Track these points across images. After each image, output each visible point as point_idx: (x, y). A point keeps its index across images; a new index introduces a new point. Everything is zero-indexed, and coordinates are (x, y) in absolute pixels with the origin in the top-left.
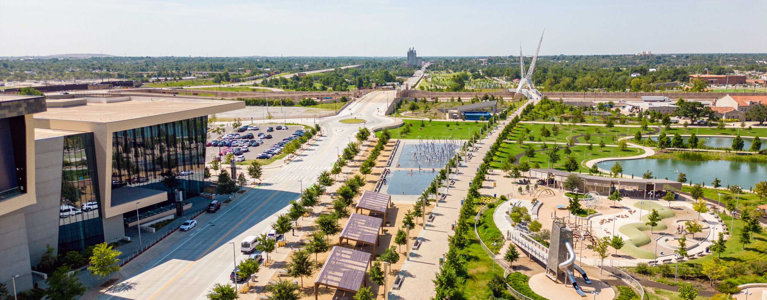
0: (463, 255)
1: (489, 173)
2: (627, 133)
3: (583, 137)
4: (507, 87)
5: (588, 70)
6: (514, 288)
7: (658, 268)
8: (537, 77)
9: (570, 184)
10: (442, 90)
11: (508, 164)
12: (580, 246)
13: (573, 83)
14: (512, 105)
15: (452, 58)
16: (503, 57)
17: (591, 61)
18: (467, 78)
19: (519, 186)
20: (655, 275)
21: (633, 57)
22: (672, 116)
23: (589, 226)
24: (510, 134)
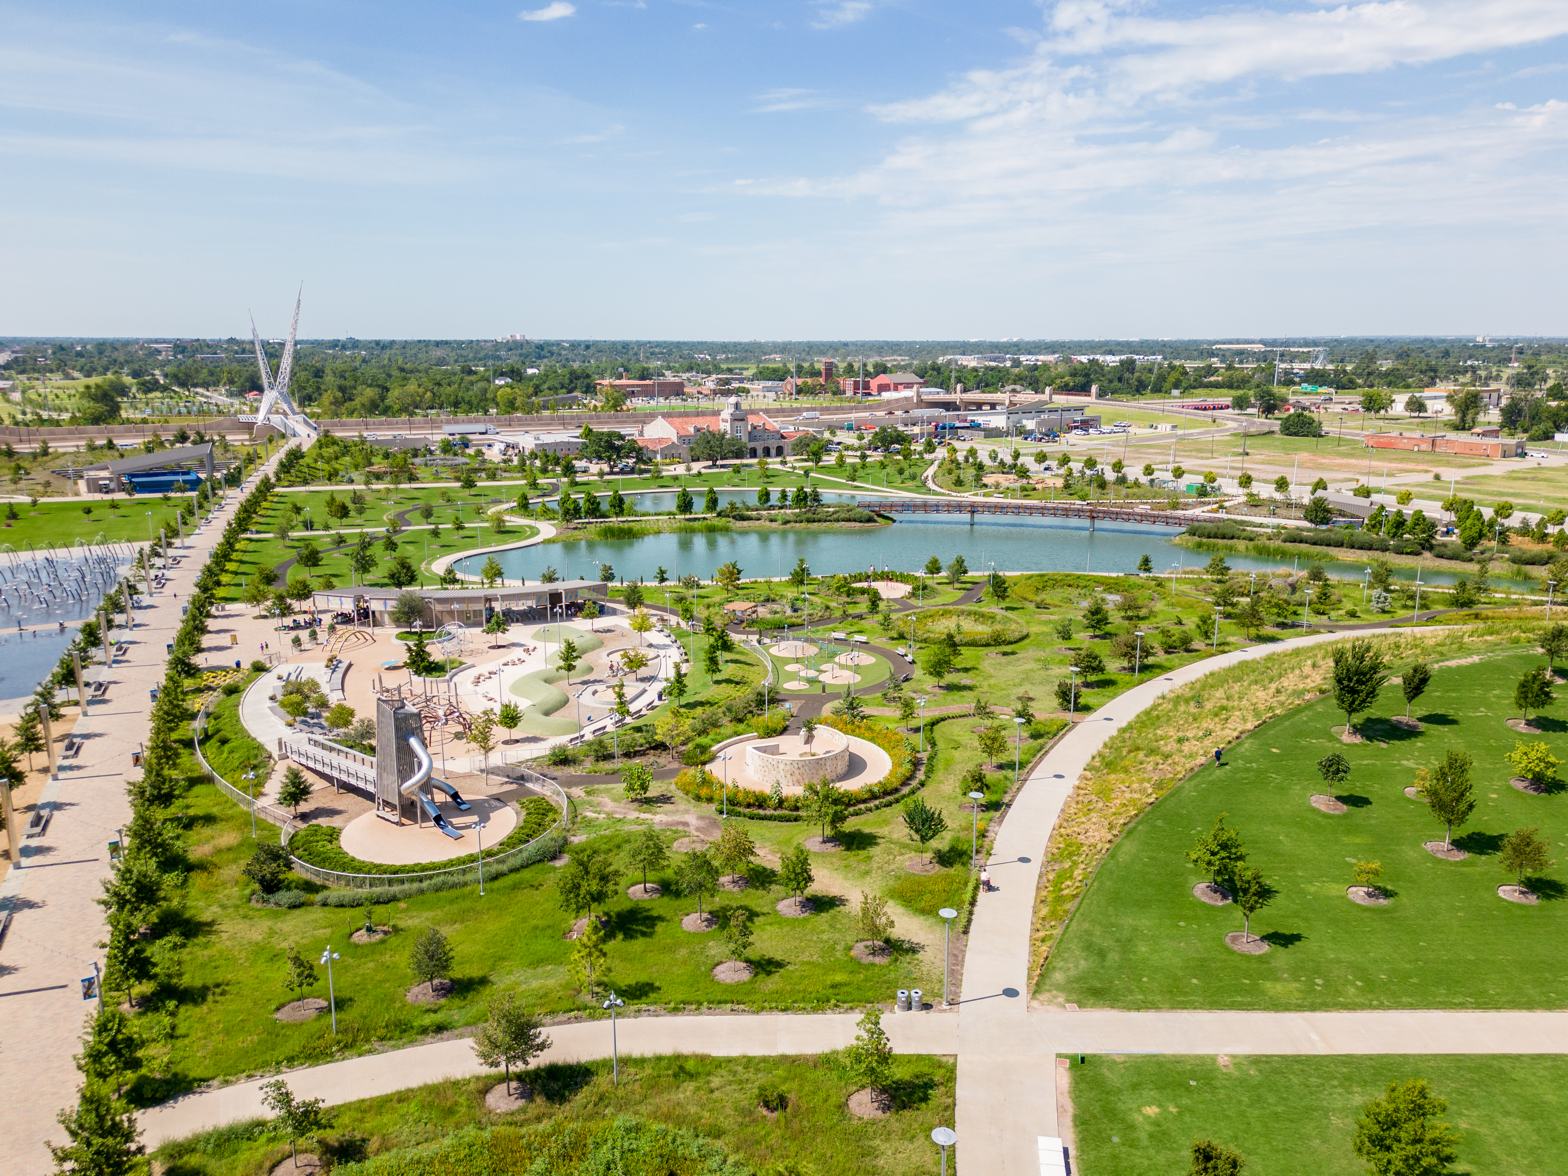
0: (172, 820)
1: (217, 613)
2: (503, 497)
3: (419, 511)
4: (232, 410)
5: (411, 372)
6: (307, 862)
7: (586, 747)
8: (301, 388)
9: (404, 613)
10: (57, 423)
11: (261, 587)
12: (440, 738)
13: (383, 401)
14: (251, 452)
15: (72, 344)
16: (212, 340)
17: (413, 352)
18: (123, 390)
19: (293, 634)
20: (583, 761)
21: (495, 346)
22: (576, 459)
23: (453, 693)
24: (256, 518)
